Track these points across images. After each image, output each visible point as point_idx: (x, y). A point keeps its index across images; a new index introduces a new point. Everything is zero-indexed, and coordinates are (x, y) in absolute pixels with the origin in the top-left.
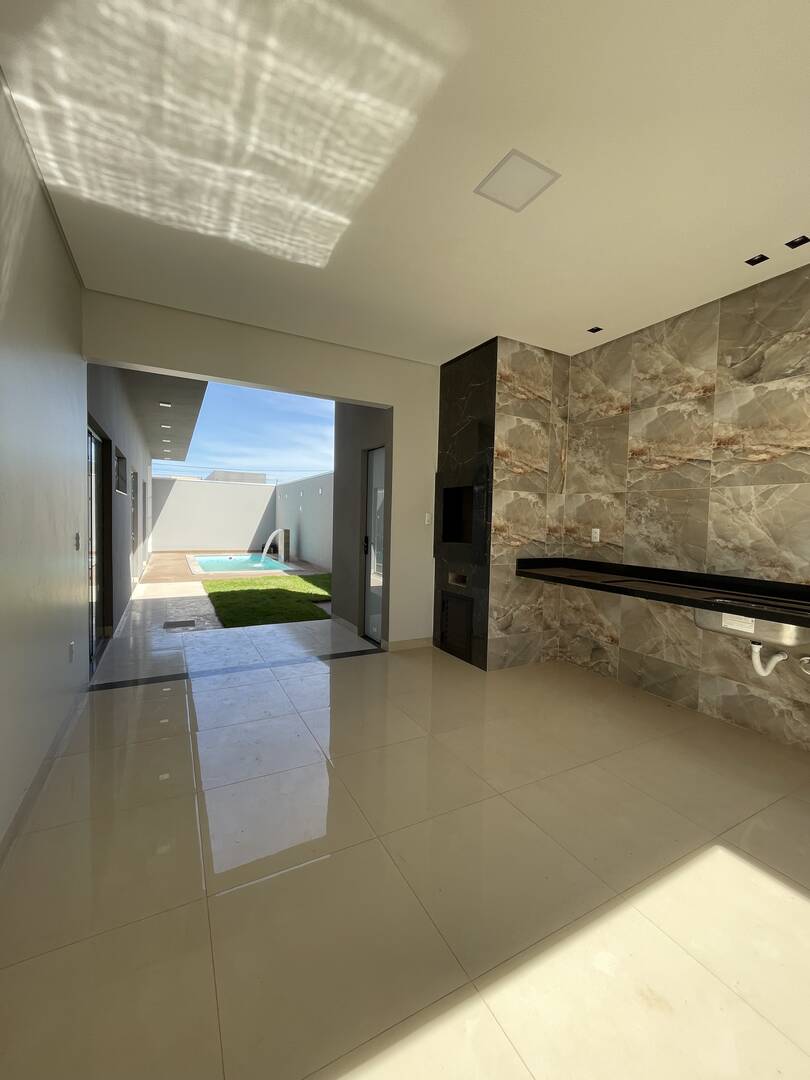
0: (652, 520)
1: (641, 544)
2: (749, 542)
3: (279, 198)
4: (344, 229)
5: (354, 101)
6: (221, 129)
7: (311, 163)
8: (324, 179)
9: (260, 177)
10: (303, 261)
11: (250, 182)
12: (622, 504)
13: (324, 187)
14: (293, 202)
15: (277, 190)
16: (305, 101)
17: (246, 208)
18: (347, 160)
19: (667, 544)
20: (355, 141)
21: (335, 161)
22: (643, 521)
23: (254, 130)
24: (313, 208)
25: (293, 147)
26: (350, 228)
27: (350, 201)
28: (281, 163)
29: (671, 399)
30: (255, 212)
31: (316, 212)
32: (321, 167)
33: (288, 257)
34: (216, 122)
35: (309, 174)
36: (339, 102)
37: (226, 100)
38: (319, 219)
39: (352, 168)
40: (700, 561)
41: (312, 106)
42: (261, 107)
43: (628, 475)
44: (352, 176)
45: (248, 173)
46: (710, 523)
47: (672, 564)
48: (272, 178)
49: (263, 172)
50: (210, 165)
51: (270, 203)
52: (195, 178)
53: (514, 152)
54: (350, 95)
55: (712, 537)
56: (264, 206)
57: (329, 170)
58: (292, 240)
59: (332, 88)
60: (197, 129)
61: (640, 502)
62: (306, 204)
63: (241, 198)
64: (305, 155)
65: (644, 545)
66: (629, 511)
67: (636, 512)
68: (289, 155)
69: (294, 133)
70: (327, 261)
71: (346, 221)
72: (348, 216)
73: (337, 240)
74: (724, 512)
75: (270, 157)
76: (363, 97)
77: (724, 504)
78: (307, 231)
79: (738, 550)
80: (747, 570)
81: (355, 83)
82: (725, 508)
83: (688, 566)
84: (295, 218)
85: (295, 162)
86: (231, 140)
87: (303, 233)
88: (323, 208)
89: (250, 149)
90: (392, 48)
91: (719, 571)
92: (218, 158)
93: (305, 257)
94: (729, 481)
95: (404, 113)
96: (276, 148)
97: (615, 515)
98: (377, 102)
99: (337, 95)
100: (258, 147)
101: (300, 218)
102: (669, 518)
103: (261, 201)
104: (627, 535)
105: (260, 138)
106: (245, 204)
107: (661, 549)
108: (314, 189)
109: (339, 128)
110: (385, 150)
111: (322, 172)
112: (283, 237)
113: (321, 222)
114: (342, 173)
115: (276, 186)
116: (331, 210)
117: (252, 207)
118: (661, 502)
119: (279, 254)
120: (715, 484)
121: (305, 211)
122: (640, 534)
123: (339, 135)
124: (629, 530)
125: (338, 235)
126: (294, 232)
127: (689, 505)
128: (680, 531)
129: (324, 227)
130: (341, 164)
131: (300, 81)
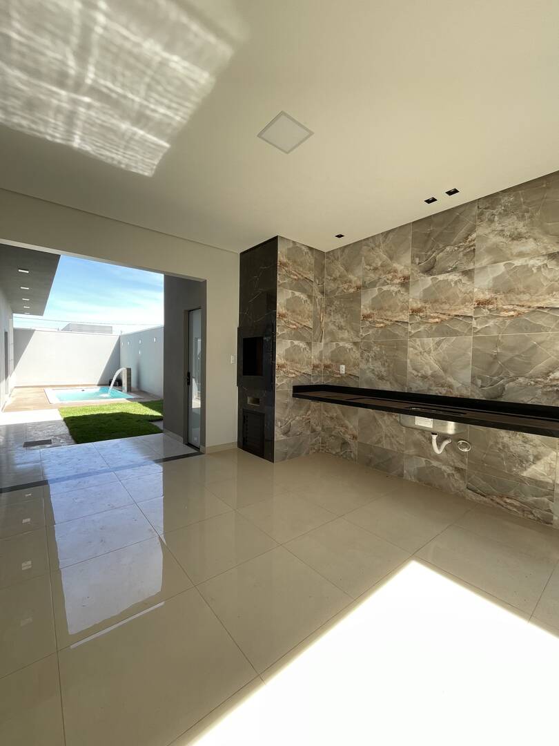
0: (376, 360)
1: (369, 375)
2: (430, 372)
3: (114, 121)
4: (166, 150)
5: (168, 60)
6: (64, 63)
7: (137, 99)
8: (148, 112)
9: (97, 104)
10: (134, 170)
11: (89, 106)
12: (358, 350)
13: (148, 118)
14: (125, 126)
15: (112, 116)
16: (130, 53)
17: (87, 126)
18: (166, 101)
19: (384, 374)
20: (170, 88)
21: (157, 101)
22: (370, 360)
23: (91, 68)
24: (141, 132)
25: (123, 86)
26: (170, 150)
27: (169, 131)
28: (114, 95)
29: (385, 283)
30: (95, 129)
31: (142, 136)
32: (145, 103)
33: (123, 166)
34: (59, 57)
35: (136, 107)
36: (158, 59)
37: (66, 41)
38: (146, 141)
39: (169, 107)
40: (403, 385)
41: (137, 58)
42: (96, 52)
43: (361, 331)
44: (169, 113)
45: (87, 100)
46: (408, 361)
47: (387, 387)
48: (107, 106)
49: (99, 100)
50: (54, 89)
51: (105, 124)
52: (42, 97)
53: (283, 113)
54: (166, 55)
55: (410, 369)
56: (102, 126)
57: (152, 106)
58: (124, 153)
59: (151, 48)
60: (43, 59)
61: (369, 349)
62: (135, 129)
63: (83, 117)
64: (132, 93)
65: (371, 375)
66: (362, 353)
67: (366, 354)
68: (119, 90)
69: (123, 75)
70: (153, 172)
71: (167, 145)
72: (168, 142)
73: (160, 158)
74: (416, 354)
75: (105, 90)
76: (175, 58)
77: (416, 349)
78: (137, 148)
79: (424, 377)
80: (429, 389)
81: (169, 47)
82: (416, 351)
83: (396, 388)
84: (127, 138)
85: (125, 97)
86: (72, 72)
87: (133, 150)
88: (148, 133)
89: (89, 81)
90: (195, 27)
91: (414, 391)
92: (61, 84)
93: (136, 167)
94: (418, 335)
95: (206, 75)
96: (110, 85)
97: (354, 356)
98: (186, 64)
99: (156, 54)
100: (95, 81)
101: (131, 138)
102: (385, 358)
103: (99, 122)
104: (361, 369)
105: (96, 74)
106: (85, 122)
107: (381, 378)
108: (141, 119)
109: (158, 77)
110: (194, 98)
111: (147, 107)
112: (118, 151)
113: (147, 144)
114: (162, 110)
115: (111, 112)
116: (156, 135)
117: (92, 125)
118: (381, 348)
119: (115, 162)
120: (411, 337)
121: (135, 134)
122: (369, 368)
123: (158, 83)
124: (363, 366)
125: (161, 154)
126: (126, 148)
127: (397, 349)
128: (391, 366)
129: (150, 147)
130: (161, 104)
131: (126, 38)
